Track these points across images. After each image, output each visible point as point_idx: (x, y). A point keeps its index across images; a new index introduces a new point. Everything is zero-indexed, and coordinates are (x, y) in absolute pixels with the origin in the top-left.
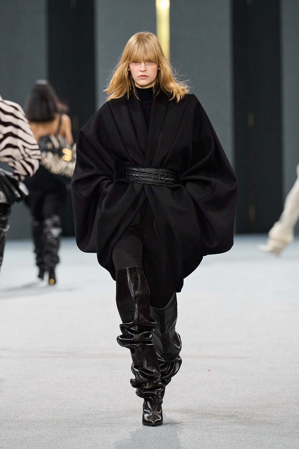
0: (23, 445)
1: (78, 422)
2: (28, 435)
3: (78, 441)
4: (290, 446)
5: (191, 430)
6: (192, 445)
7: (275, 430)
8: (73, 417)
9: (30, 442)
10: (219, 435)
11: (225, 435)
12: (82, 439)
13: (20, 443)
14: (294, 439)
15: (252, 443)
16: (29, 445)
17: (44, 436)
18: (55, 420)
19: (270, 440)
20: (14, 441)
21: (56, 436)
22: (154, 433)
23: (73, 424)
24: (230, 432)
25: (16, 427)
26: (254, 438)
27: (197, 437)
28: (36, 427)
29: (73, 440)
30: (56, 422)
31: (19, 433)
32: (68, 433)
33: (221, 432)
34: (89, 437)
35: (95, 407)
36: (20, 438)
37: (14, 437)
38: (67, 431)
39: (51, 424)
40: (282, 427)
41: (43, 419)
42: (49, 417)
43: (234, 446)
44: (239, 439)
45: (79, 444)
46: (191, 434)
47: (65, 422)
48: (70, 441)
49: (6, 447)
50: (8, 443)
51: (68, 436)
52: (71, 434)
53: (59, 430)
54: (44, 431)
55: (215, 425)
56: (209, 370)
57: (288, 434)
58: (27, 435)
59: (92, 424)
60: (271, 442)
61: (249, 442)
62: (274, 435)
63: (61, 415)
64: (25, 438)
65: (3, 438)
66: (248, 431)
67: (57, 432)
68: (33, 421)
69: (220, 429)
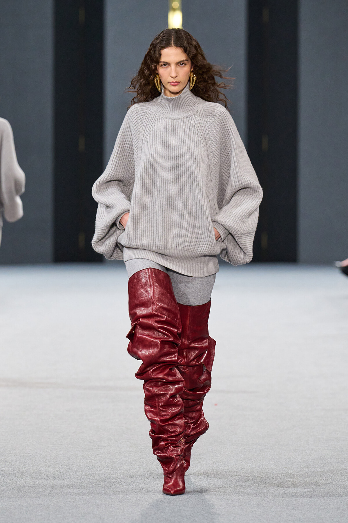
3: (77, 477)
4: (299, 486)
5: (196, 467)
7: (283, 468)
8: (73, 451)
9: (27, 477)
10: (225, 472)
11: (231, 474)
12: (81, 474)
13: (16, 477)
14: (303, 478)
15: (259, 482)
16: (26, 480)
17: (42, 471)
19: (278, 480)
20: (10, 475)
21: (54, 471)
22: (156, 470)
23: (72, 459)
25: (12, 461)
28: (34, 461)
30: (55, 456)
31: (15, 468)
32: (66, 468)
33: (227, 469)
34: (88, 473)
35: (96, 441)
36: (16, 472)
37: (10, 471)
38: (66, 466)
39: (49, 459)
40: (291, 465)
41: (41, 453)
42: (48, 451)
44: (245, 477)
45: (78, 479)
46: (195, 471)
47: (64, 457)
48: (68, 477)
51: (67, 471)
52: (70, 469)
53: (58, 464)
54: (42, 466)
55: (221, 462)
56: (216, 405)
57: (297, 473)
58: (24, 470)
59: (92, 459)
63: (60, 449)
64: (22, 472)
66: (255, 469)
67: (55, 467)
68: (31, 455)
69: (226, 466)
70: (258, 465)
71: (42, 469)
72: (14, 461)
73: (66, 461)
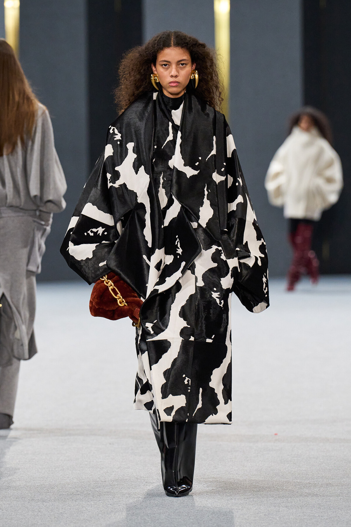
0: (59, 522)
1: (123, 495)
2: (65, 509)
5: (256, 504)
6: (257, 521)
8: (118, 489)
9: (68, 518)
10: (288, 509)
11: (295, 510)
13: (56, 519)
15: (327, 519)
16: (66, 521)
19: (348, 516)
20: (48, 516)
21: (98, 511)
24: (301, 506)
26: (329, 513)
27: (263, 512)
28: (75, 501)
30: (98, 494)
31: (54, 508)
32: (111, 508)
33: (290, 506)
35: (144, 477)
36: (55, 513)
37: (49, 512)
38: (111, 505)
39: (92, 498)
41: (82, 491)
42: (90, 489)
43: (306, 523)
44: (311, 514)
46: (255, 508)
47: (108, 495)
49: (39, 524)
50: (41, 519)
51: (112, 511)
52: (115, 509)
53: (102, 504)
54: (84, 505)
56: (276, 434)
58: (64, 510)
61: (323, 518)
63: (104, 486)
64: (61, 513)
65: (36, 513)
66: (322, 505)
67: (99, 506)
70: (325, 500)
71: (85, 509)
72: (53, 500)
73: (110, 500)
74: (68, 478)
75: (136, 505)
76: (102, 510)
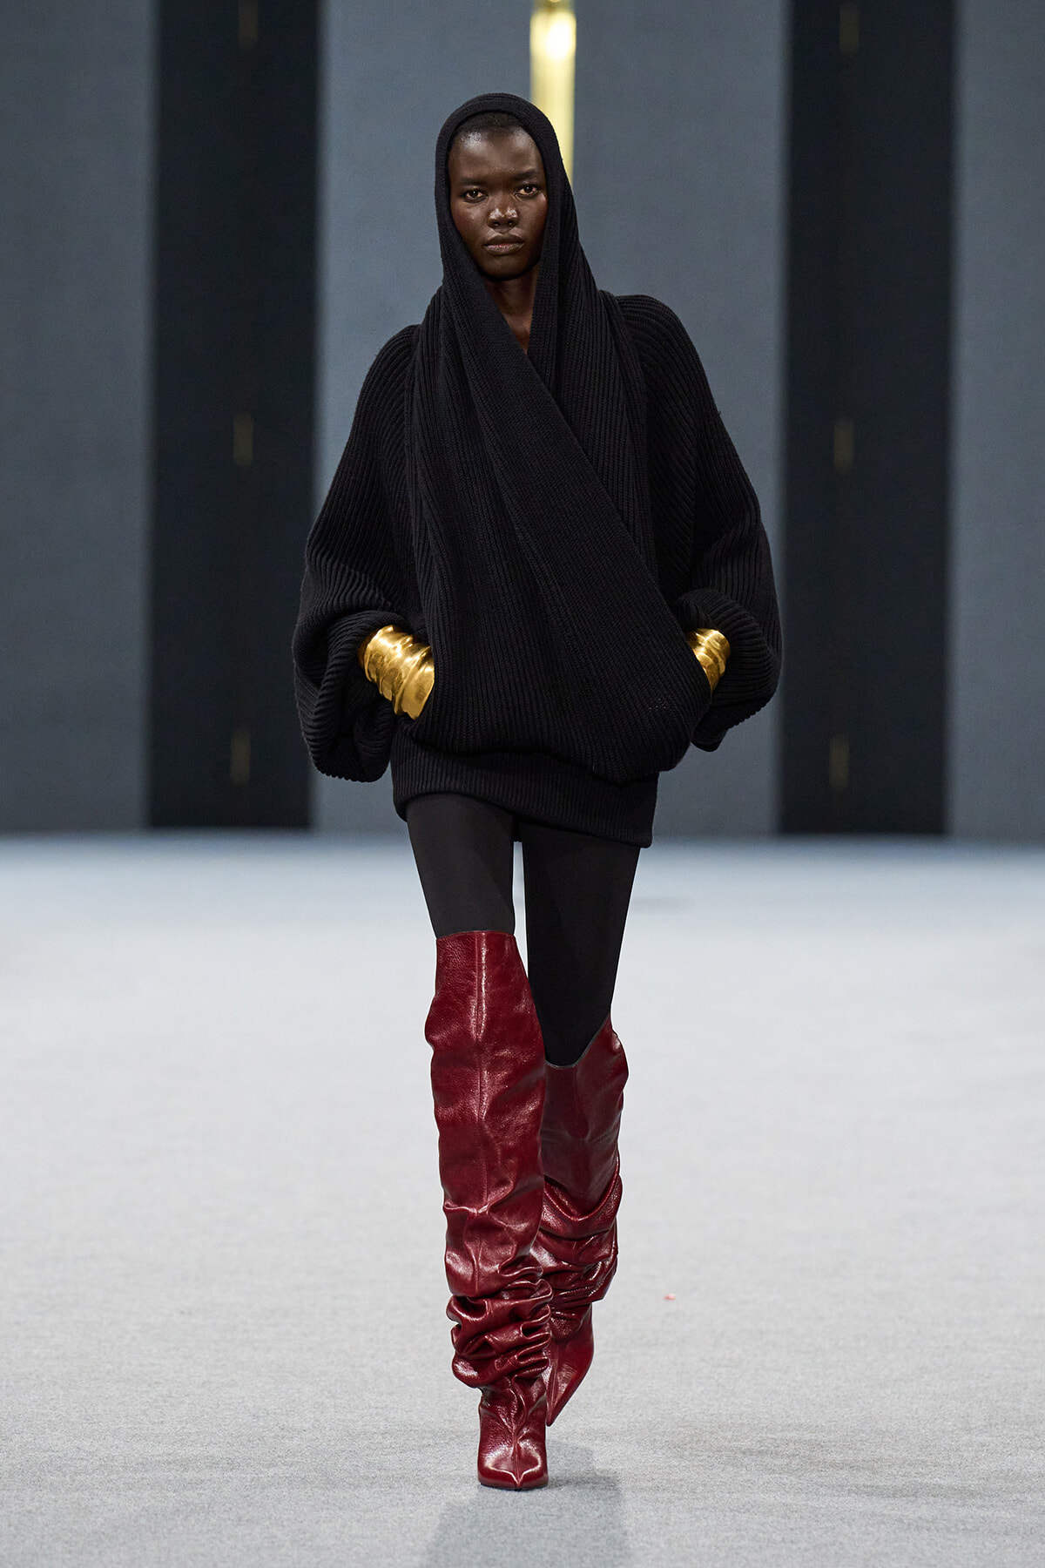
0: (22, 1538)
2: (41, 1501)
3: (211, 1528)
6: (602, 1551)
7: (886, 1507)
9: (47, 1529)
10: (694, 1519)
11: (715, 1522)
12: (225, 1520)
13: (12, 1528)
15: (806, 1550)
16: (43, 1536)
17: (97, 1509)
18: (136, 1455)
19: (868, 1543)
21: (136, 1508)
24: (732, 1510)
26: (814, 1533)
29: (193, 1526)
32: (176, 1500)
33: (702, 1509)
34: (247, 1517)
35: (275, 1413)
36: (11, 1512)
39: (121, 1469)
41: (93, 1449)
42: (116, 1442)
43: (744, 1561)
44: (761, 1535)
45: (213, 1538)
46: (597, 1514)
48: (182, 1528)
51: (178, 1510)
52: (188, 1504)
58: (37, 1504)
60: (872, 1548)
61: (794, 1547)
62: (882, 1526)
63: (157, 1436)
64: (30, 1512)
68: (61, 1454)
69: (698, 1499)
71: (98, 1502)
74: (55, 1408)
75: (248, 1496)
76: (149, 1507)
